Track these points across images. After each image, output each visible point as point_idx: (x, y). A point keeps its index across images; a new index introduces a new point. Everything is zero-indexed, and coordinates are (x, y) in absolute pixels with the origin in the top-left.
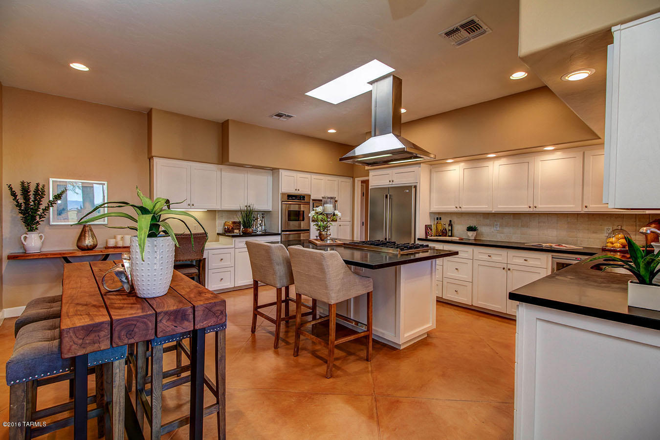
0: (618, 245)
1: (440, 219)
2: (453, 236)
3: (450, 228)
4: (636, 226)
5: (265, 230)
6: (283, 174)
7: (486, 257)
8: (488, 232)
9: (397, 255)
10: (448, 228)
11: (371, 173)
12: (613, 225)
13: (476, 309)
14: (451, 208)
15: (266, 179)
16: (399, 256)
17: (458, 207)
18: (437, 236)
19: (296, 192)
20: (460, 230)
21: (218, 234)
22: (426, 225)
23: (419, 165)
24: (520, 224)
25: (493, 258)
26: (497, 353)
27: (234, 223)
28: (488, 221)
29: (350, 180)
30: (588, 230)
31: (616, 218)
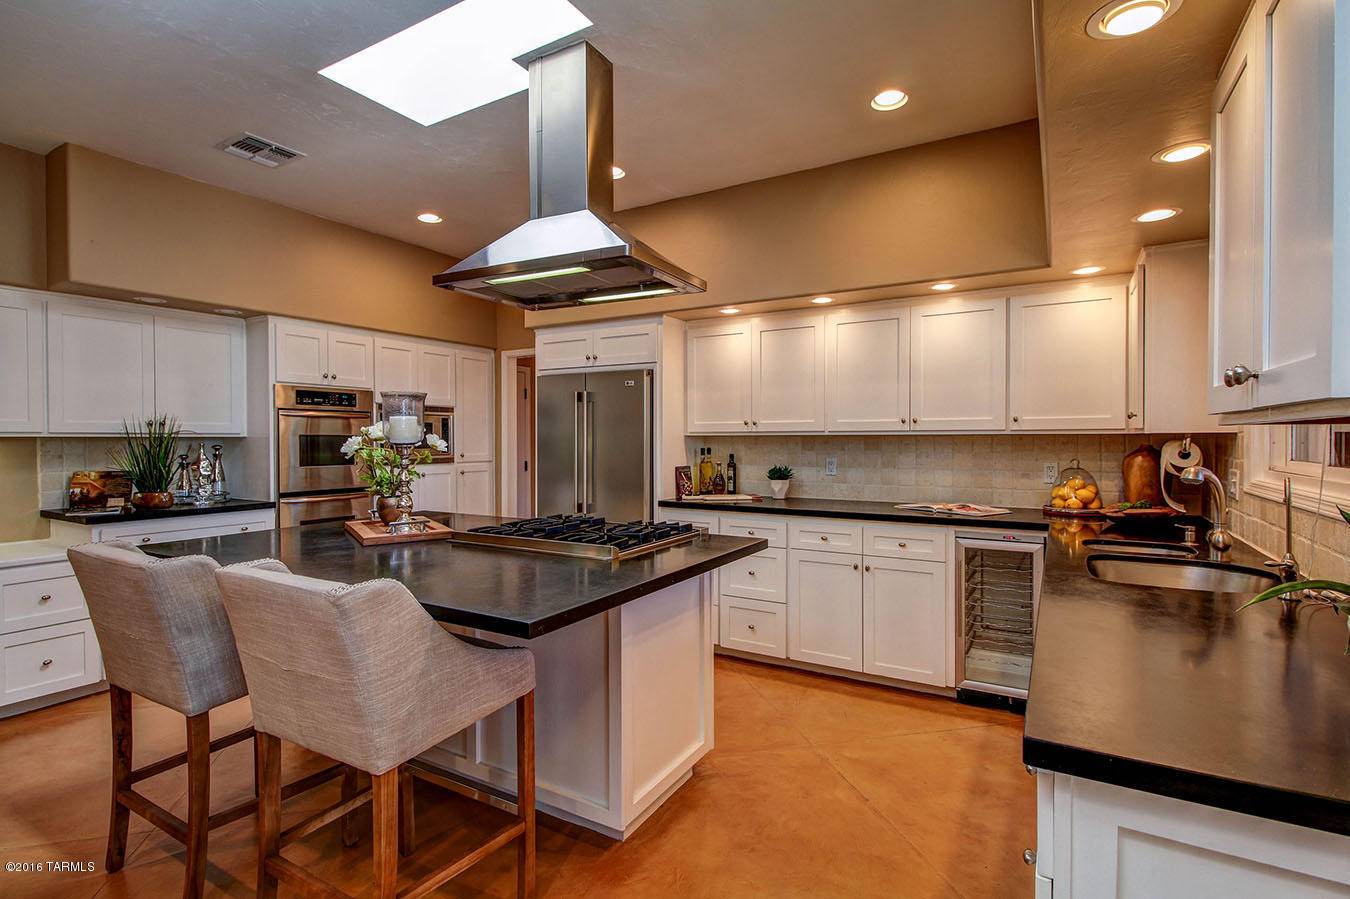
0: (1074, 502)
1: (709, 451)
2: (739, 493)
3: (731, 473)
4: (1101, 460)
5: (224, 494)
6: (280, 330)
7: (817, 542)
8: (815, 481)
9: (608, 564)
10: (726, 472)
11: (541, 337)
12: (1060, 459)
13: (799, 667)
14: (733, 425)
15: (226, 344)
16: (615, 567)
17: (750, 424)
18: (702, 493)
19: (326, 382)
20: (753, 479)
21: (46, 515)
22: (676, 468)
23: (657, 319)
24: (879, 462)
25: (832, 543)
26: (867, 800)
27: (106, 476)
28: (811, 456)
29: (488, 357)
30: (1013, 470)
31: (1063, 443)
